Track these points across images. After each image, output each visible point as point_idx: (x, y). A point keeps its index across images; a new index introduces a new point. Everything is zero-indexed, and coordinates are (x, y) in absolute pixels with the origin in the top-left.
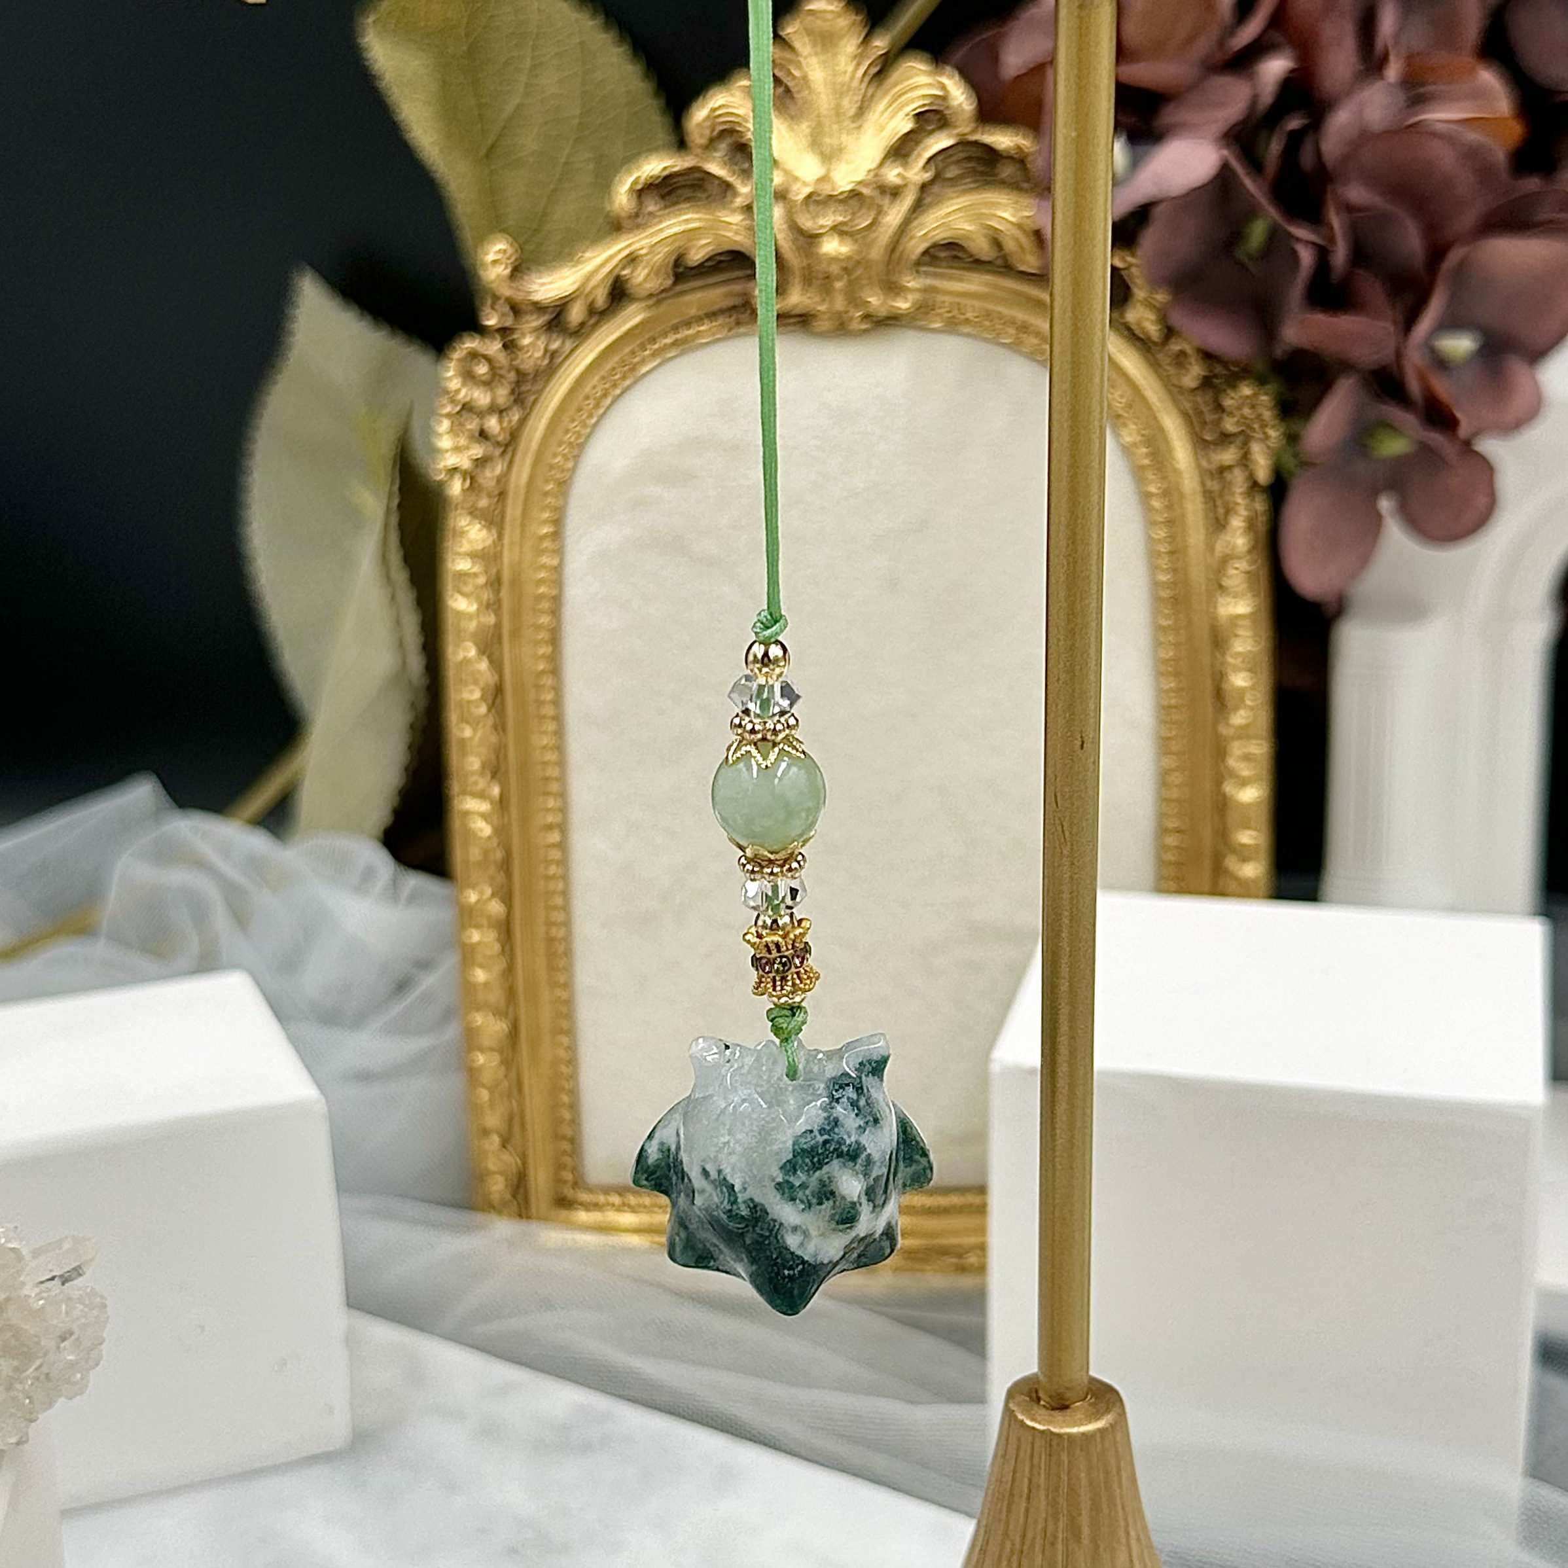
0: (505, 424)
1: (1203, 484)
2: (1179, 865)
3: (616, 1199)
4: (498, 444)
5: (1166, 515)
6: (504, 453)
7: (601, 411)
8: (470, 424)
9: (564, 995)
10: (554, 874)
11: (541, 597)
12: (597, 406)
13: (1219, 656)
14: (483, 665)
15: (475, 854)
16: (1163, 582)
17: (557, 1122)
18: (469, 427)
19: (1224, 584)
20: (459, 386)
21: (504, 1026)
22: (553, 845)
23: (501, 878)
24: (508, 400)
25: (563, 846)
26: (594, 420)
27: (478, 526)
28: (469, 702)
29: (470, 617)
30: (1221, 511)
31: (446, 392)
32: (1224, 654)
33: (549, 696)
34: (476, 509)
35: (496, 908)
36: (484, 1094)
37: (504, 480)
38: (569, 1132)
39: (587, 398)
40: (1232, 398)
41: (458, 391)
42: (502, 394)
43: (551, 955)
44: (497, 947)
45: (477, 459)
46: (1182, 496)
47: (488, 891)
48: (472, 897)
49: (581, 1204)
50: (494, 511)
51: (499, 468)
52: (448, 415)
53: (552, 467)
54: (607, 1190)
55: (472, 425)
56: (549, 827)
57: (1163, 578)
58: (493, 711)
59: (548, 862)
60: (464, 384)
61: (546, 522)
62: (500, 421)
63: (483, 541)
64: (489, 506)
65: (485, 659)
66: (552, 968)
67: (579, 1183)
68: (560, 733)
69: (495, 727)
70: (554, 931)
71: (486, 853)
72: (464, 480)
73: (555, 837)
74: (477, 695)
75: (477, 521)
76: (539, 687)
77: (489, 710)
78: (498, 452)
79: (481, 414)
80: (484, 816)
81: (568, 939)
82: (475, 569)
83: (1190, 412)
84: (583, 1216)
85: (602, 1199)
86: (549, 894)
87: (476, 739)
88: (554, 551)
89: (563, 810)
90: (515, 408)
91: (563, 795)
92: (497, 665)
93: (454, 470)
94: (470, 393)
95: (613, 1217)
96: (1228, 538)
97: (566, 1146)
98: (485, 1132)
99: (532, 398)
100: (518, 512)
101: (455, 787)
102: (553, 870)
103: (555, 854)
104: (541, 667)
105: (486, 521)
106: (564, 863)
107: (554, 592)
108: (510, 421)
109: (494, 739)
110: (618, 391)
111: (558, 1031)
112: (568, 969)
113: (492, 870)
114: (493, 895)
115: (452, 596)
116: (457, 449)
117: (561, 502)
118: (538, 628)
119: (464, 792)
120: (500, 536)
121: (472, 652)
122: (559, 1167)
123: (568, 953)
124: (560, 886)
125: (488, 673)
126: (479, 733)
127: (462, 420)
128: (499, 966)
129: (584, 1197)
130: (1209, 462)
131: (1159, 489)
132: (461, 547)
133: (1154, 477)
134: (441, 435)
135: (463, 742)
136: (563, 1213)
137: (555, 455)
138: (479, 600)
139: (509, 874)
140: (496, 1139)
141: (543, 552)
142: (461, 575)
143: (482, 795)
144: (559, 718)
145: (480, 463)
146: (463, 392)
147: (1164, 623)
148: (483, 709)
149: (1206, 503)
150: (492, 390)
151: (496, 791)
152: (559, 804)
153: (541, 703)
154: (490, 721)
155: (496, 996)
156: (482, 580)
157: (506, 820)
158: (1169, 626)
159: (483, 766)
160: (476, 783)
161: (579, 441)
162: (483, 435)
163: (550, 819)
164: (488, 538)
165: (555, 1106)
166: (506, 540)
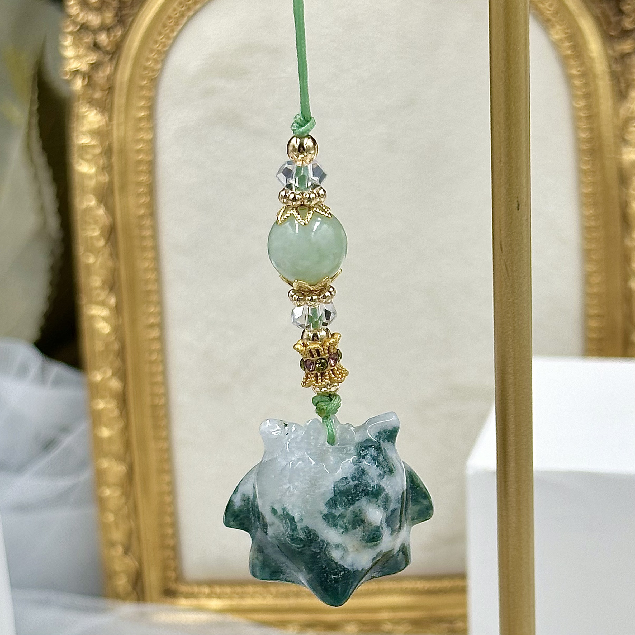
0: (111, 39)
1: (610, 67)
2: (600, 340)
3: (206, 590)
4: (107, 53)
5: (584, 90)
6: (111, 59)
7: (181, 27)
8: (87, 39)
9: (165, 445)
10: (156, 359)
11: (139, 162)
12: (177, 24)
13: (624, 190)
14: (101, 211)
15: (99, 346)
16: (584, 138)
17: (163, 536)
18: (86, 40)
19: (626, 138)
20: (78, 11)
21: (124, 468)
22: (154, 339)
23: (118, 363)
24: (113, 21)
25: (161, 339)
26: (175, 34)
27: (95, 112)
28: (92, 238)
29: (90, 177)
30: (623, 85)
31: (69, 16)
32: (627, 189)
33: (148, 233)
34: (93, 99)
35: (115, 384)
36: (111, 518)
37: (112, 78)
38: (171, 542)
39: (170, 17)
40: (629, 4)
41: (78, 14)
42: (109, 16)
43: (155, 418)
44: (116, 413)
45: (92, 64)
46: (595, 76)
47: (109, 373)
48: (98, 377)
49: (182, 593)
50: (105, 101)
51: (108, 70)
52: (71, 33)
53: (146, 68)
54: (200, 583)
55: (88, 39)
56: (152, 326)
57: (583, 135)
58: (109, 244)
59: (151, 352)
60: (82, 10)
61: (142, 108)
62: (109, 37)
63: (99, 122)
64: (102, 97)
65: (102, 205)
66: (156, 427)
67: (179, 578)
68: (157, 259)
69: (111, 255)
70: (157, 401)
71: (107, 345)
72: (84, 79)
73: (155, 333)
74: (96, 233)
75: (94, 108)
76: (141, 227)
77: (106, 243)
78: (107, 58)
79: (96, 31)
80: (105, 319)
81: (166, 406)
82: (93, 143)
83: (599, 15)
84: (183, 602)
85: (196, 589)
86: (152, 374)
87: (98, 263)
88: (150, 129)
89: (161, 314)
90: (118, 27)
91: (160, 303)
92: (110, 211)
93: (76, 72)
94: (86, 16)
95: (204, 602)
96: (628, 105)
97: (169, 553)
98: (112, 544)
99: (131, 19)
100: (123, 101)
101: (84, 300)
102: (154, 357)
103: (156, 346)
104: (142, 212)
105: (100, 108)
106: (163, 351)
107: (150, 158)
108: (115, 36)
109: (110, 263)
110: (191, 13)
111: (161, 471)
112: (168, 427)
113: (111, 357)
114: (113, 375)
115: (78, 162)
116: (78, 57)
117: (151, 94)
118: (139, 184)
119: (91, 302)
120: (111, 119)
121: (93, 203)
122: (165, 568)
123: (167, 416)
124: (160, 368)
125: (105, 216)
126: (100, 260)
127: (81, 36)
128: (119, 425)
129: (183, 588)
130: (614, 51)
131: (579, 71)
132: (83, 126)
133: (575, 63)
134: (66, 47)
135: (88, 267)
136: (169, 600)
137: (148, 60)
138: (96, 164)
139: (124, 360)
140: (120, 550)
141: (141, 129)
142: (84, 148)
143: (103, 304)
144: (156, 248)
145: (95, 66)
146: (81, 15)
147: (585, 168)
148: (101, 243)
149: (612, 80)
150: (101, 13)
151: (112, 301)
152: (157, 309)
153: (143, 238)
154: (107, 251)
155: (117, 447)
156: (98, 151)
157: (120, 322)
158: (588, 169)
159: (104, 283)
160: (98, 295)
161: (165, 49)
162: (96, 46)
163: (152, 320)
164: (102, 120)
165: (161, 525)
166: (115, 122)
